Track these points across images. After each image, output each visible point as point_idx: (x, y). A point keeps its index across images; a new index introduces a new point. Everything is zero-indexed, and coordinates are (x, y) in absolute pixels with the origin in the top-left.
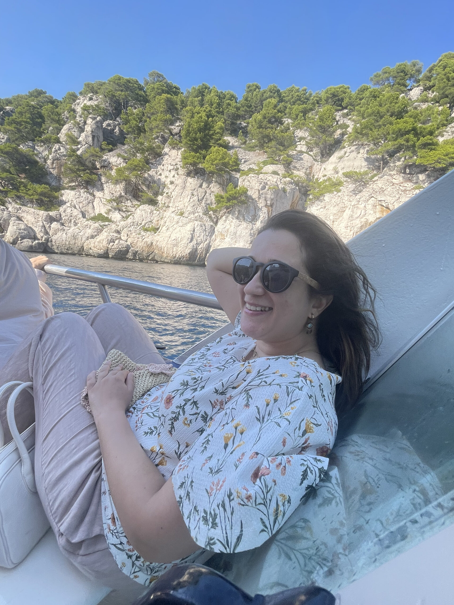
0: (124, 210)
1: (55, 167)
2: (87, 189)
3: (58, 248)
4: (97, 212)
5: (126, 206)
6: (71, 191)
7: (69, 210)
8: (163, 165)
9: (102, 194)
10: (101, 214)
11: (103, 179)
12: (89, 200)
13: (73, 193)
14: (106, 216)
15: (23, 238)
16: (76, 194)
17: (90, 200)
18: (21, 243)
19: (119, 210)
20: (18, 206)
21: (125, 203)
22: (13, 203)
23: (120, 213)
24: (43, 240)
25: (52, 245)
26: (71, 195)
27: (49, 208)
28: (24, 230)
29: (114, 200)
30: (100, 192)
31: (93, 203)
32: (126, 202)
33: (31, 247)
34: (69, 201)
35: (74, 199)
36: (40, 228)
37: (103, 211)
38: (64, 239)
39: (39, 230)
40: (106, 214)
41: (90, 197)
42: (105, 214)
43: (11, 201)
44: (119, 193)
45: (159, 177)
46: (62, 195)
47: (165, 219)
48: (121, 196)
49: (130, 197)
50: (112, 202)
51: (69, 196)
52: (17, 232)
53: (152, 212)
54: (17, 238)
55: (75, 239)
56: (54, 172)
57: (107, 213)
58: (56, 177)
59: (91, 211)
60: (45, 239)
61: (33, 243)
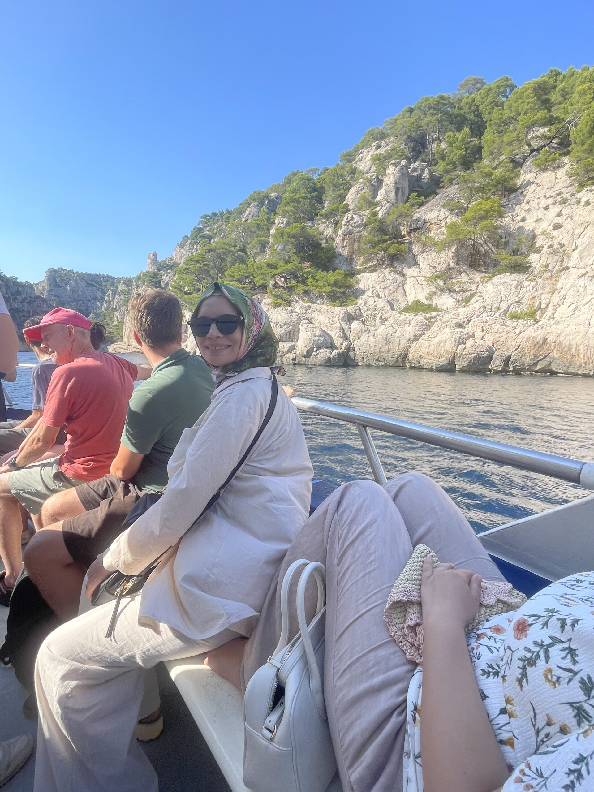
0: (458, 289)
1: (346, 246)
2: (393, 268)
3: (363, 358)
4: (411, 299)
5: (461, 282)
6: (371, 274)
7: (371, 302)
8: (528, 202)
9: (417, 270)
10: (418, 301)
11: (416, 248)
12: (398, 282)
13: (374, 275)
14: (427, 303)
15: (319, 348)
16: (379, 277)
17: (400, 283)
18: (317, 355)
19: (450, 291)
20: (307, 305)
21: (456, 278)
22: (300, 301)
23: (451, 296)
24: (343, 348)
25: (355, 356)
26: (373, 279)
27: (344, 302)
28: (320, 335)
29: (438, 276)
30: (414, 268)
31: (403, 286)
32: (459, 277)
33: (329, 359)
34: (369, 289)
35: (376, 285)
36: (338, 331)
37: (422, 297)
38: (372, 344)
39: (337, 335)
40: (427, 299)
41: (400, 279)
42: (425, 301)
43: (297, 299)
44: (445, 266)
45: (521, 224)
46: (357, 282)
47: (563, 292)
48: (449, 269)
49: (465, 268)
50: (436, 280)
51: (370, 281)
52: (312, 340)
53: (520, 284)
54: (312, 348)
55: (388, 343)
56: (344, 252)
57: (430, 298)
58: (347, 259)
59: (401, 298)
60: (346, 346)
61: (331, 353)
